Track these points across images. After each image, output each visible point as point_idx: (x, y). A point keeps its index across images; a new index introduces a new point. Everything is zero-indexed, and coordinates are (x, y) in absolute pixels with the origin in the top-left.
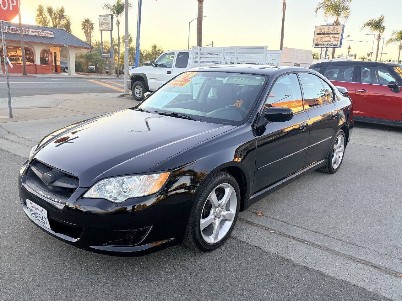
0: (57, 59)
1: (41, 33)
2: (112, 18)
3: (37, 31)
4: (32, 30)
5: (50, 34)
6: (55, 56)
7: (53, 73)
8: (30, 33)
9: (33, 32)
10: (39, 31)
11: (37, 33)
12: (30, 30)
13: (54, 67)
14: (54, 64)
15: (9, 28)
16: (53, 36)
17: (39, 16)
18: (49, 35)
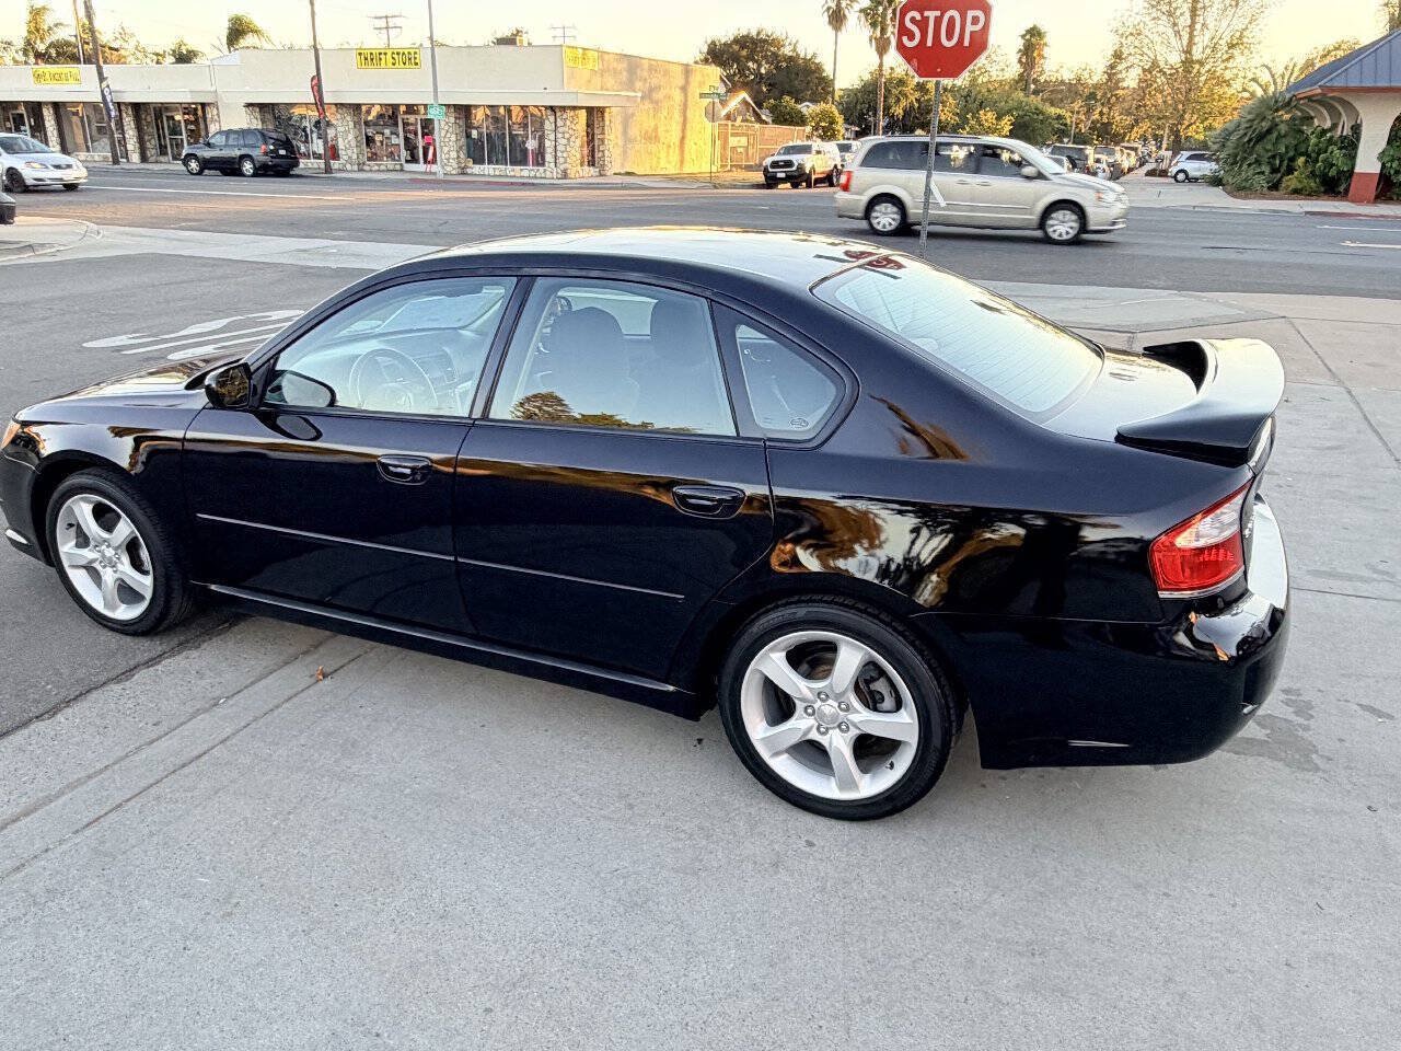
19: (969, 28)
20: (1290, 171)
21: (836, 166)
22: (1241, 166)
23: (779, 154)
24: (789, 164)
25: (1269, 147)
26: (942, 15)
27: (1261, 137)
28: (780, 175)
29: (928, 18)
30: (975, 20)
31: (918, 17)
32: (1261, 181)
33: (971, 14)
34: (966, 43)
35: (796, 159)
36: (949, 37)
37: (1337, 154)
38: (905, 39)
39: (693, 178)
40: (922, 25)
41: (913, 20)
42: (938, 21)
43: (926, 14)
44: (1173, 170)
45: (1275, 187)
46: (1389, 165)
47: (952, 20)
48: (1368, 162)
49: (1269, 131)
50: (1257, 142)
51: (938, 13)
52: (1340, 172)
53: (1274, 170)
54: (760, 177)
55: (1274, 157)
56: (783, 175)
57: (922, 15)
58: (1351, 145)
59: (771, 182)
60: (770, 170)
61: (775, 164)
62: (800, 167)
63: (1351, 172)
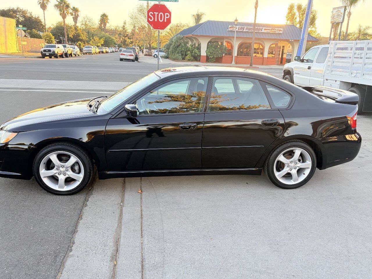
0: (284, 52)
1: (272, 30)
2: (345, 10)
3: (269, 28)
4: (265, 28)
5: (280, 30)
6: (283, 50)
7: (278, 65)
8: (263, 31)
9: (266, 29)
10: (270, 28)
11: (269, 30)
12: (264, 28)
13: (280, 60)
14: (280, 57)
15: (248, 28)
16: (281, 32)
17: (289, 13)
18: (278, 31)
19: (166, 17)
20: (186, 55)
21: (63, 52)
22: (175, 54)
23: (44, 48)
24: (50, 51)
25: (180, 49)
26: (159, 14)
27: (178, 46)
28: (47, 54)
29: (155, 14)
30: (167, 16)
31: (152, 14)
32: (180, 57)
33: (166, 14)
34: (165, 21)
35: (52, 49)
36: (161, 19)
37: (196, 51)
38: (149, 19)
39: (11, 54)
40: (154, 16)
41: (151, 14)
42: (158, 15)
43: (155, 13)
44: (153, 54)
45: (184, 59)
46: (208, 54)
47: (161, 15)
48: (203, 53)
49: (179, 45)
50: (177, 48)
51: (158, 13)
52: (198, 55)
53: (182, 55)
54: (40, 55)
55: (182, 51)
56: (48, 54)
57: (153, 13)
58: (199, 48)
59: (44, 56)
60: (43, 52)
61: (45, 51)
62: (54, 52)
63: (200, 56)
